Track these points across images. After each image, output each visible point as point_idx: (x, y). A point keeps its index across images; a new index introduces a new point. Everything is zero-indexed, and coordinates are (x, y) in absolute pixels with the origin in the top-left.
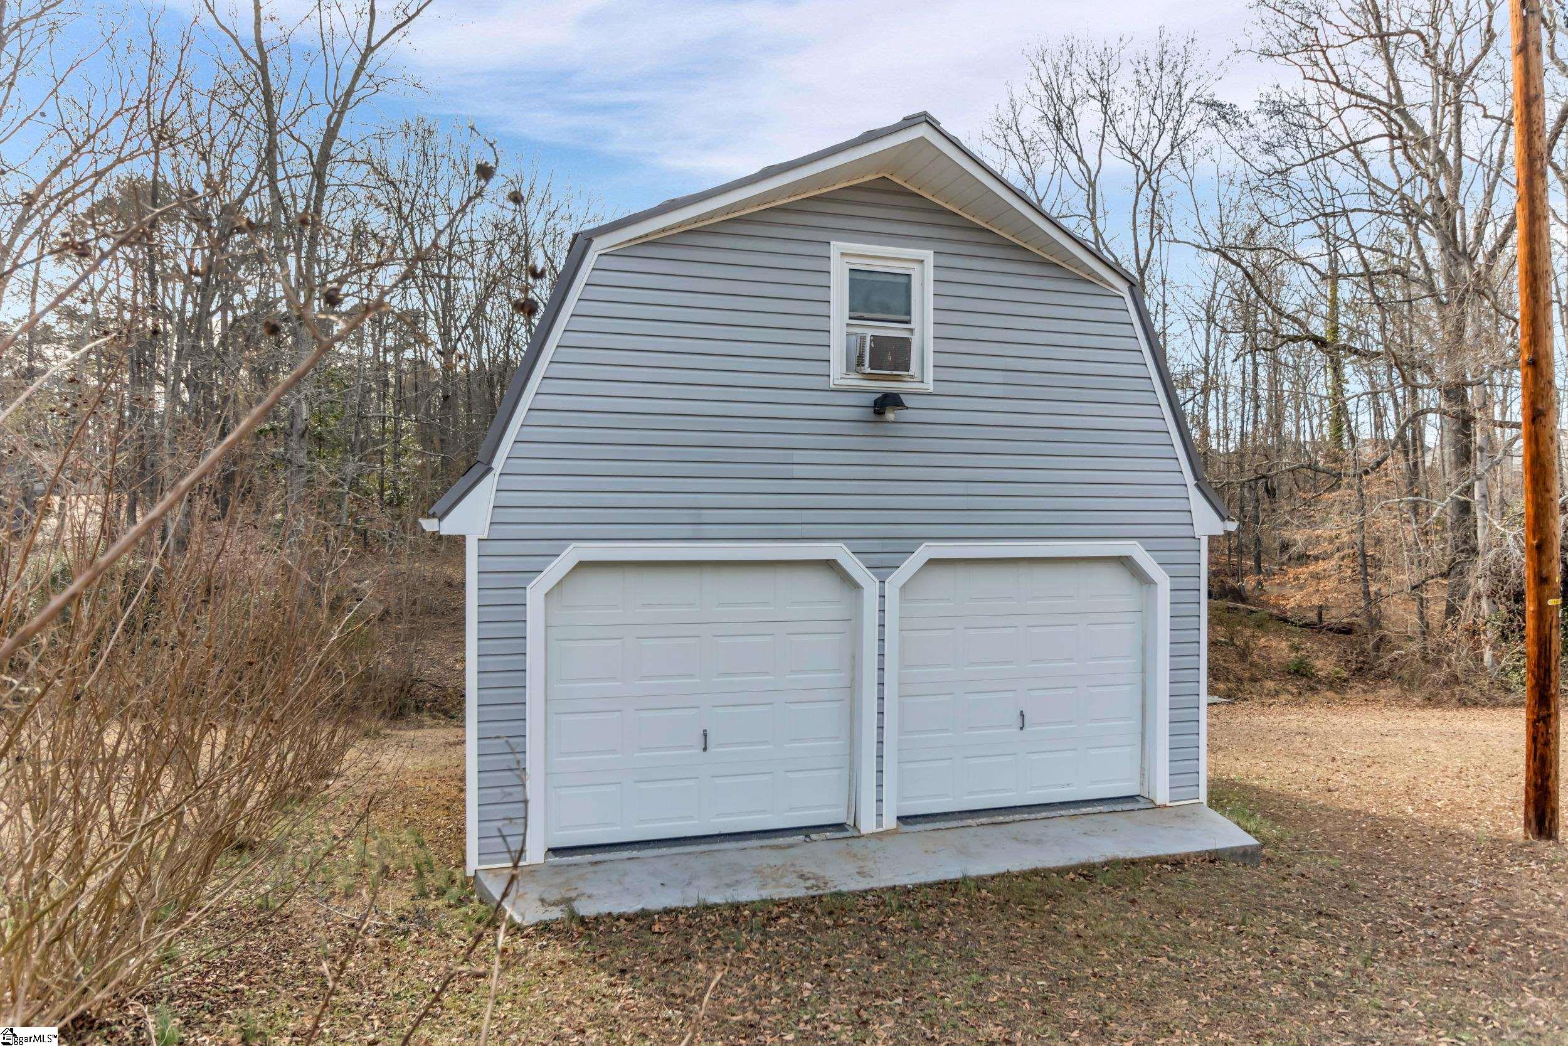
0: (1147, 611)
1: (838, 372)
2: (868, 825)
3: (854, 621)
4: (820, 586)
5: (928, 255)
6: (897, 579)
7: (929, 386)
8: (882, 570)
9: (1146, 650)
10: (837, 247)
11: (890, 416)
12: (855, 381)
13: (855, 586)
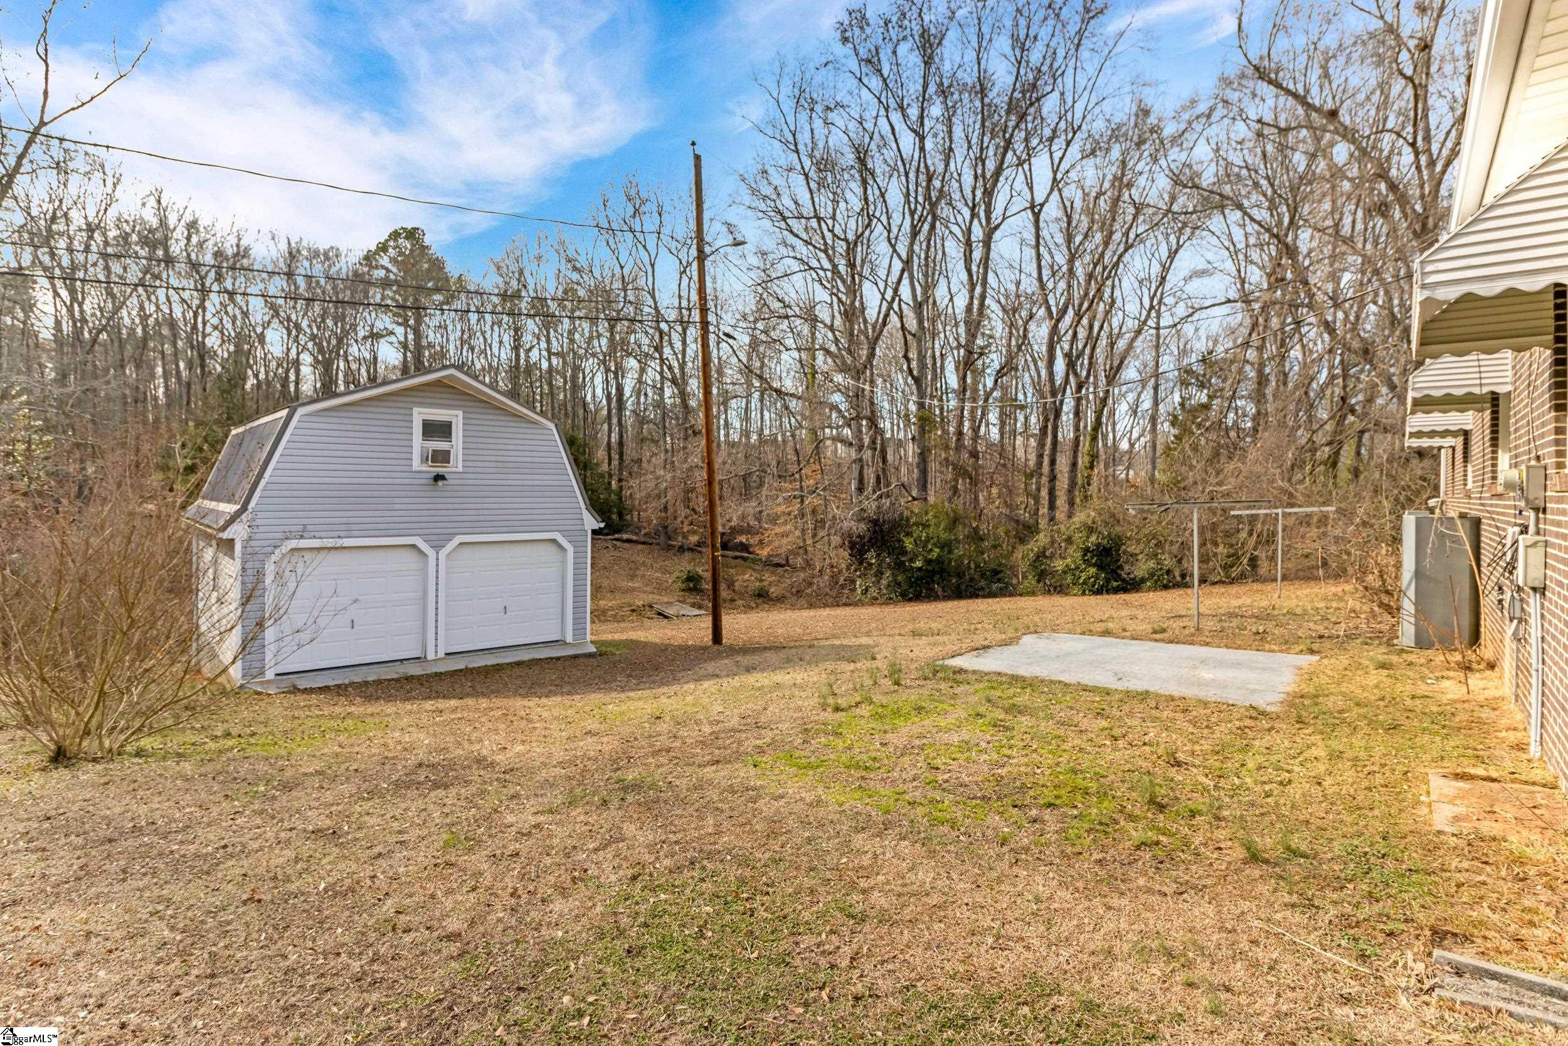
0: (564, 562)
1: (416, 464)
2: (431, 656)
3: (424, 570)
4: (410, 557)
5: (460, 413)
6: (443, 553)
7: (460, 469)
8: (437, 548)
9: (563, 578)
10: (416, 411)
11: (440, 483)
12: (424, 468)
13: (425, 555)
